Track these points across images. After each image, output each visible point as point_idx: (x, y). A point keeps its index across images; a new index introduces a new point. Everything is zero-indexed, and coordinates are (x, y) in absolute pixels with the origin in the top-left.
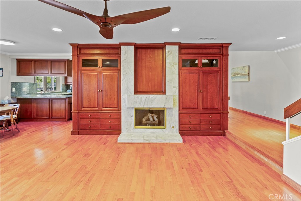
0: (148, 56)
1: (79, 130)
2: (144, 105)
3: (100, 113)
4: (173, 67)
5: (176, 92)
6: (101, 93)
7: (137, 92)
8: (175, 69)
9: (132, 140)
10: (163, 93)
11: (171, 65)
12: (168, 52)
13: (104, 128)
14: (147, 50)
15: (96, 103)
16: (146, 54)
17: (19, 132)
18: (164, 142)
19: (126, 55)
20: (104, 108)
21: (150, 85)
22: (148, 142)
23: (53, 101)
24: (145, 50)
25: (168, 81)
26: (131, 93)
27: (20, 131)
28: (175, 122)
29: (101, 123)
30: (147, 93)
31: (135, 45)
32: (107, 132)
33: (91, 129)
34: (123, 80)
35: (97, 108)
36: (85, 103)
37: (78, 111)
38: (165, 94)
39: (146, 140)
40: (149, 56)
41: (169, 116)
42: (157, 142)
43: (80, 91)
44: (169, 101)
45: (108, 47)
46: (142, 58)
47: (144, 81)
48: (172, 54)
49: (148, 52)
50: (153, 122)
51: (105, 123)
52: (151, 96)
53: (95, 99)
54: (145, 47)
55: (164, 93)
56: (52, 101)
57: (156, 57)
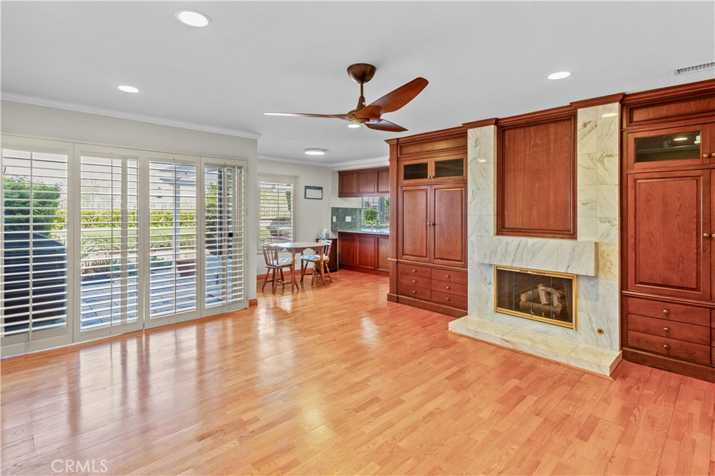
0: (530, 144)
1: (398, 295)
2: (513, 261)
3: (431, 268)
4: (599, 166)
5: (608, 235)
6: (432, 228)
7: (502, 229)
8: (607, 170)
9: (476, 332)
10: (571, 235)
11: (592, 160)
12: (585, 125)
13: (437, 300)
14: (527, 129)
15: (425, 247)
16: (524, 138)
17: (332, 282)
18: (551, 357)
19: (478, 147)
20: (437, 258)
21: (535, 213)
22: (511, 346)
23: (380, 240)
24: (522, 130)
25: (583, 204)
26: (487, 231)
27: (333, 280)
28: (608, 318)
29: (434, 289)
30: (527, 234)
31: (497, 122)
32: (443, 309)
33: (417, 296)
34: (471, 202)
35: (426, 257)
36: (408, 247)
37: (397, 259)
38: (576, 239)
39: (506, 341)
40: (534, 142)
41: (585, 298)
42: (534, 354)
43: (400, 223)
44: (583, 258)
45: (446, 136)
46: (514, 151)
47: (521, 204)
48: (596, 129)
49: (530, 133)
50: (548, 306)
51: (439, 289)
52: (531, 241)
53: (422, 240)
54: (522, 122)
55: (573, 235)
56: (378, 239)
57: (552, 143)
